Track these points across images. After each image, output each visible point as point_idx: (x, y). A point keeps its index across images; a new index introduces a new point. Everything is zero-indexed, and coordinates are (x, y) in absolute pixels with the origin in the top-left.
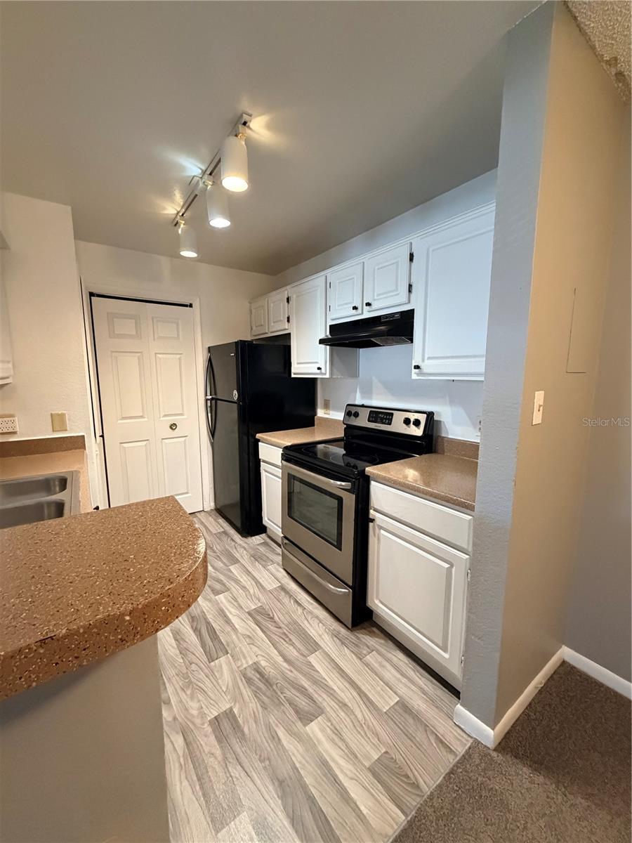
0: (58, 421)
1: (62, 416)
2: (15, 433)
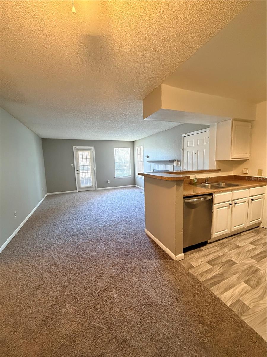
0: (260, 172)
1: (261, 170)
2: (247, 174)
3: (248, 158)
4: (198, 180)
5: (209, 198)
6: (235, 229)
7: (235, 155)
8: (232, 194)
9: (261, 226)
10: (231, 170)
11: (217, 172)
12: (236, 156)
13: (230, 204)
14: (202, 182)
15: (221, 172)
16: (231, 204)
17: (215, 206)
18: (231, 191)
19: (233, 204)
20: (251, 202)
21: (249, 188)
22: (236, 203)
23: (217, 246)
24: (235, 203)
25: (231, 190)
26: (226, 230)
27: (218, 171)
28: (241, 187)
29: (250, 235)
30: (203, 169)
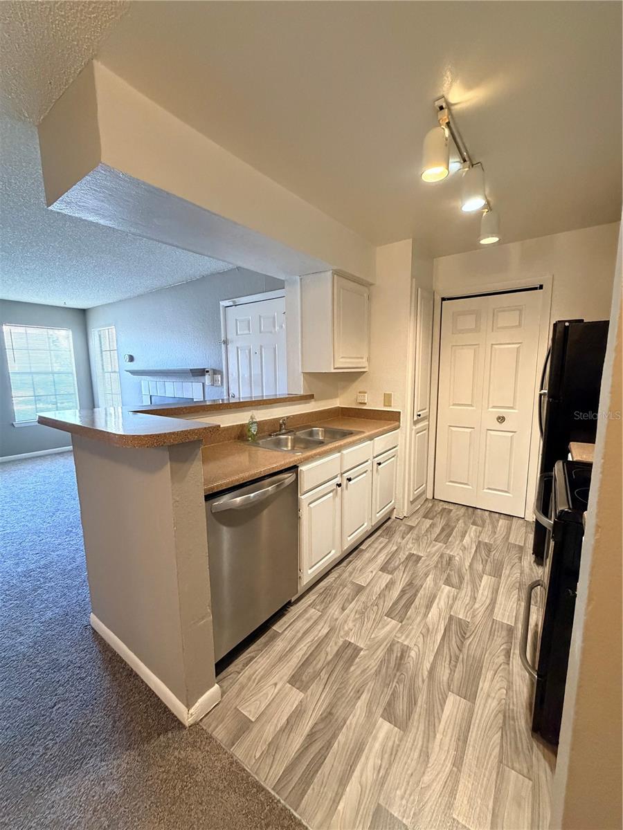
0: (388, 398)
1: (390, 395)
2: (365, 404)
3: (364, 368)
4: (260, 424)
5: (288, 478)
6: (350, 541)
7: (341, 360)
8: (342, 458)
9: (393, 517)
10: (336, 396)
11: (307, 401)
12: (343, 362)
13: (337, 485)
14: (273, 430)
15: (316, 400)
16: (339, 485)
17: (304, 499)
18: (339, 452)
19: (345, 481)
20: (377, 470)
21: (371, 438)
22: (349, 480)
23: (312, 605)
24: (347, 479)
25: (339, 449)
26: (333, 552)
27: (308, 398)
28: (358, 437)
29: (378, 546)
30: (276, 395)
